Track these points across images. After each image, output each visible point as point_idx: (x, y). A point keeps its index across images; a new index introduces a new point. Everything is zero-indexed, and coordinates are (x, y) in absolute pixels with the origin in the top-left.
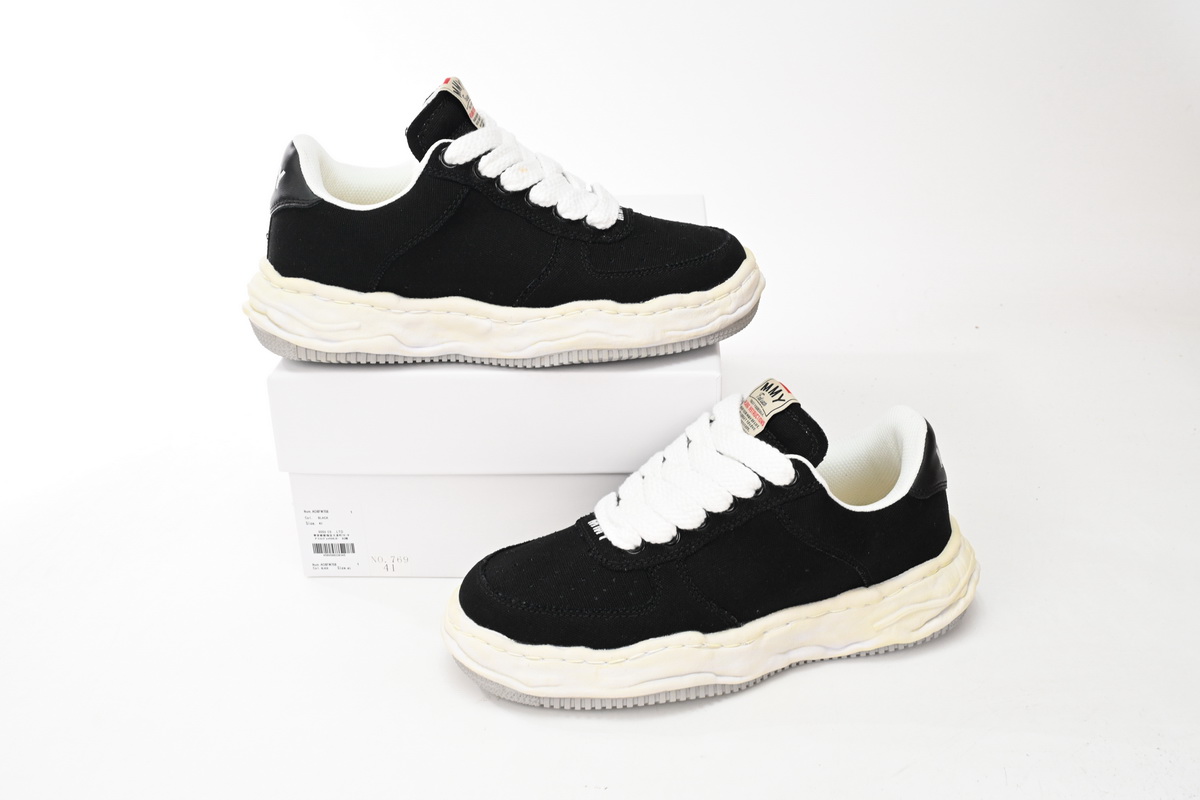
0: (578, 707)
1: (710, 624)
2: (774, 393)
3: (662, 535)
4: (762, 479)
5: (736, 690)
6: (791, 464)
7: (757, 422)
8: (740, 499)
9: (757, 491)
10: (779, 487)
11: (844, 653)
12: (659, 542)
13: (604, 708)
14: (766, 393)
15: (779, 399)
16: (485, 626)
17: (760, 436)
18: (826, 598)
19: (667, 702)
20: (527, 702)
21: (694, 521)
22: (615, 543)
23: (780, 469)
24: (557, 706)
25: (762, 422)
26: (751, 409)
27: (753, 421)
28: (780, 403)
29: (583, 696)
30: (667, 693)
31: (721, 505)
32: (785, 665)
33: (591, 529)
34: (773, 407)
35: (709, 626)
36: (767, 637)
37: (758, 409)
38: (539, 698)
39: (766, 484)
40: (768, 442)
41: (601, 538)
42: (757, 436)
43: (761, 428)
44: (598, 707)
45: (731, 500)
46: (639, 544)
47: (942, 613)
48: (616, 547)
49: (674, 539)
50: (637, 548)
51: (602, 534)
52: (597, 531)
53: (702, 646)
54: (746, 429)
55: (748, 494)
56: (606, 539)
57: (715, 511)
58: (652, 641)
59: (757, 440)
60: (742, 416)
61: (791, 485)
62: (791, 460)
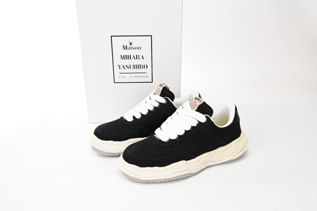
0: (157, 182)
1: (187, 158)
2: (198, 100)
3: (174, 137)
4: (198, 121)
5: (194, 174)
6: (205, 117)
7: (195, 107)
8: (193, 126)
9: (197, 124)
10: (203, 123)
11: (218, 163)
12: (174, 139)
13: (163, 182)
14: (196, 100)
15: (200, 101)
16: (131, 164)
17: (196, 111)
18: (214, 150)
19: (179, 179)
20: (144, 182)
21: (182, 133)
22: (162, 140)
23: (202, 118)
24: (151, 182)
25: (196, 107)
26: (193, 104)
27: (194, 107)
28: (200, 102)
29: (158, 179)
30: (179, 176)
31: (188, 128)
32: (205, 167)
33: (155, 137)
34: (199, 103)
35: (187, 159)
36: (201, 160)
37: (195, 104)
38: (147, 181)
39: (199, 122)
40: (199, 112)
41: (158, 139)
42: (195, 111)
43: (196, 109)
44: (162, 181)
45: (191, 127)
46: (168, 140)
47: (241, 151)
48: (163, 141)
49: (177, 138)
50: (168, 141)
51: (158, 138)
52: (157, 137)
53: (186, 164)
54: (192, 109)
55: (195, 125)
56: (160, 139)
57: (187, 130)
58: (174, 164)
59: (196, 112)
60: (191, 106)
61: (206, 122)
62: (205, 116)
